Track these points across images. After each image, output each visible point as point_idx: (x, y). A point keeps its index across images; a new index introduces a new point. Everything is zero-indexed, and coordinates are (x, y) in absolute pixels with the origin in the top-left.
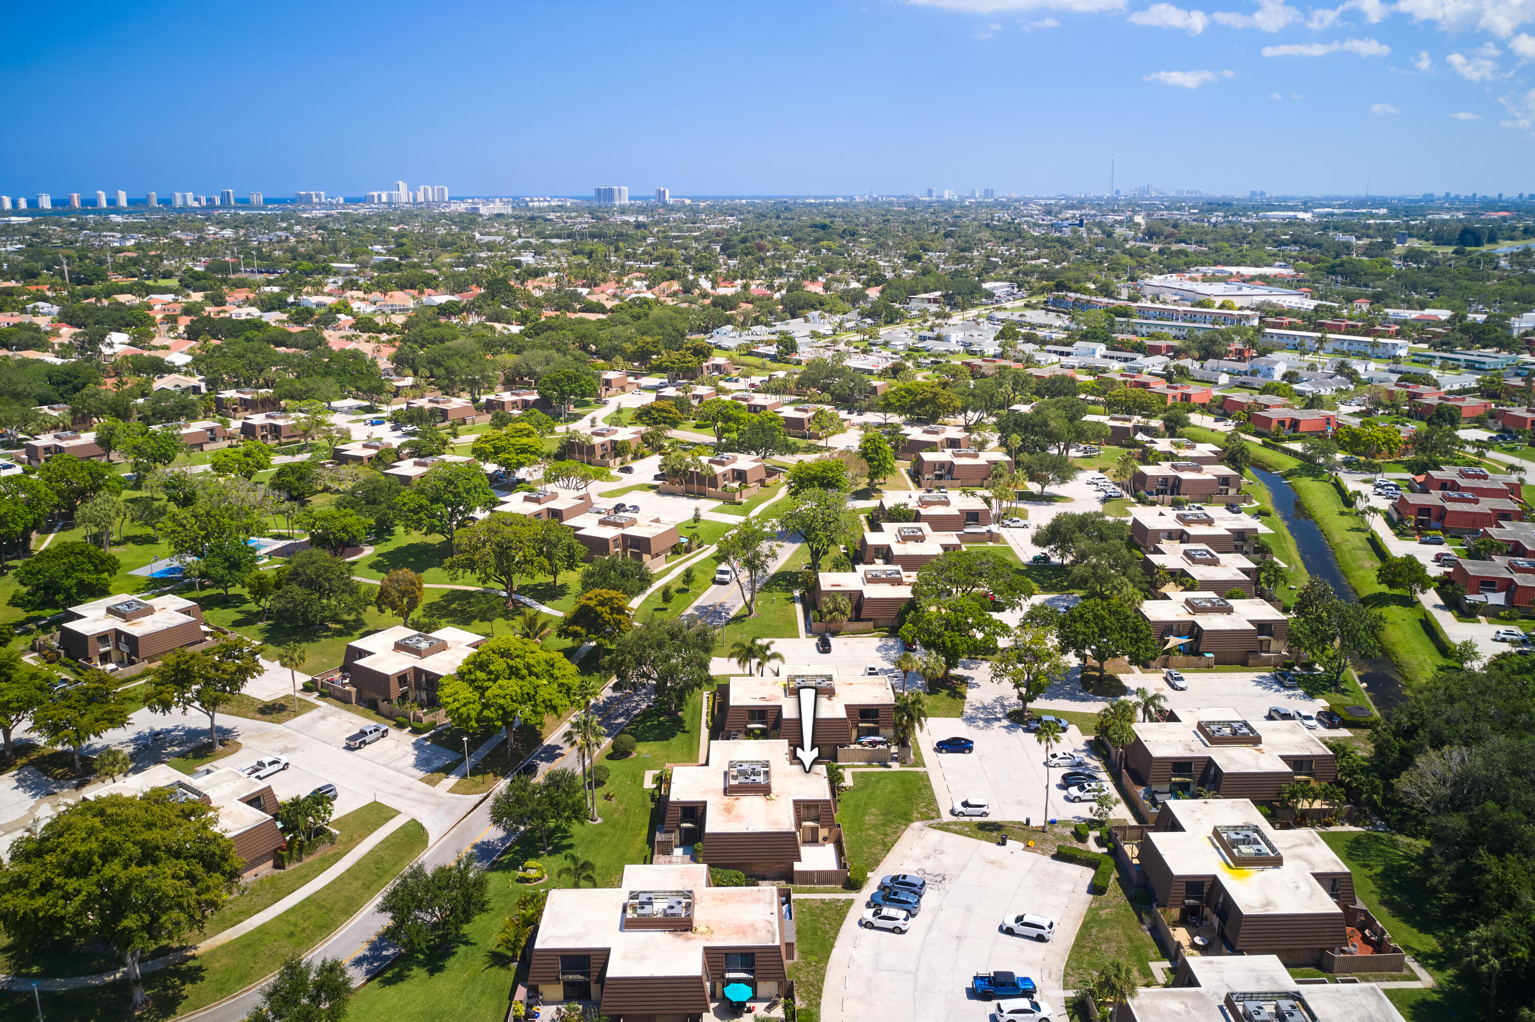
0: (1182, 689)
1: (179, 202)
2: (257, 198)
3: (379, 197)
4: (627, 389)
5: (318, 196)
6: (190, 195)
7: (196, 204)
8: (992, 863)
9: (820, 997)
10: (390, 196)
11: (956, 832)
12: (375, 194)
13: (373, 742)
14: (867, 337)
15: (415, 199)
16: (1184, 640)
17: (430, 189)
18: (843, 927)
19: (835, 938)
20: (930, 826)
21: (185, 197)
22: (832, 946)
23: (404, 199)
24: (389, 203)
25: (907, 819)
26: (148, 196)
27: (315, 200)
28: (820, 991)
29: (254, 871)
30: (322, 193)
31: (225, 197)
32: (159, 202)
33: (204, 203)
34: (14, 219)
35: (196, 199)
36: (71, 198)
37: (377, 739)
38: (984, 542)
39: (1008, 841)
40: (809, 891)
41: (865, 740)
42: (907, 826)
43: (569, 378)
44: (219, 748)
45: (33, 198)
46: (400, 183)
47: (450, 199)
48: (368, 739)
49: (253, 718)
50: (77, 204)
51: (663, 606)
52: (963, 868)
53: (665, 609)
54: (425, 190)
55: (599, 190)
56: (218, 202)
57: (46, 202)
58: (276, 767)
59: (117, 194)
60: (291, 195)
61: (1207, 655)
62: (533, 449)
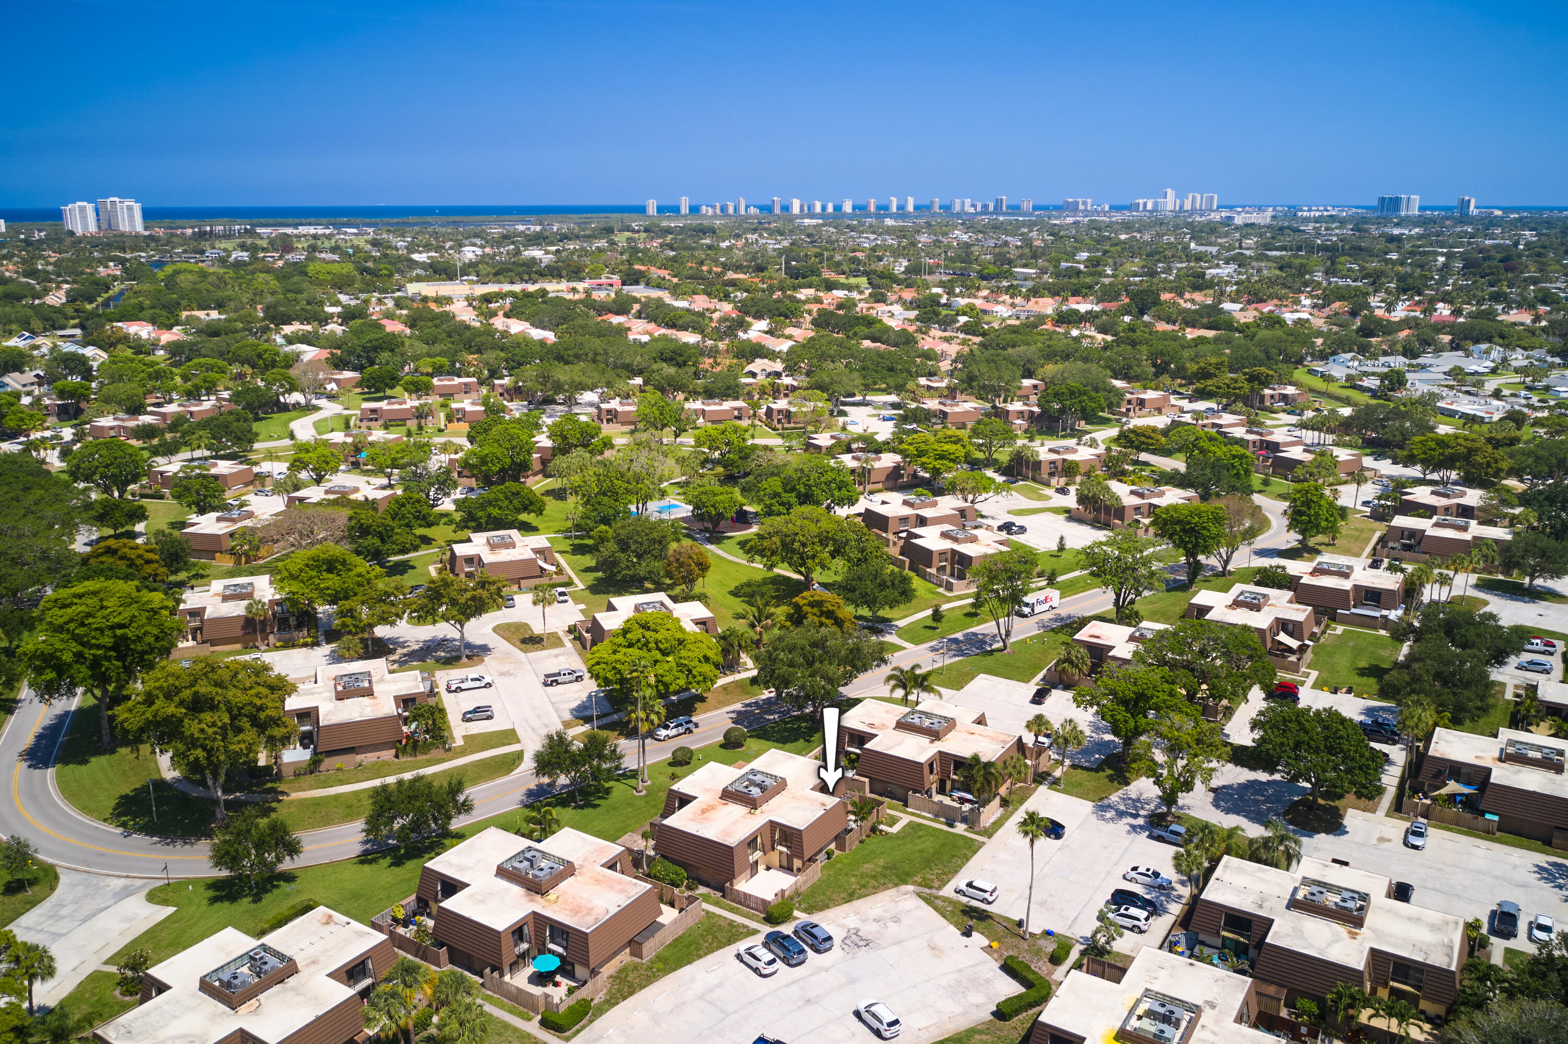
0: (1416, 847)
1: (957, 208)
2: (1028, 205)
3: (1145, 204)
4: (1164, 411)
5: (1085, 203)
6: (968, 202)
7: (972, 210)
8: (933, 949)
9: (624, 998)
10: (1156, 204)
11: (936, 908)
12: (1141, 201)
13: (565, 683)
14: (1528, 380)
15: (1181, 207)
16: (1466, 790)
17: (1199, 197)
18: (721, 951)
19: (700, 957)
20: (919, 895)
21: (963, 203)
22: (690, 963)
23: (1170, 207)
24: (1155, 210)
25: (903, 879)
26: (932, 202)
27: (1081, 207)
28: (631, 993)
29: (378, 754)
30: (1089, 201)
31: (999, 203)
32: (940, 208)
33: (979, 209)
34: (807, 221)
35: (974, 206)
36: (869, 203)
37: (571, 682)
38: (1376, 628)
39: (974, 933)
40: (732, 910)
41: (956, 794)
42: (896, 885)
43: (1072, 393)
44: (465, 660)
45: (838, 203)
46: (1169, 191)
47: (1218, 207)
48: (560, 679)
49: (514, 645)
50: (872, 209)
51: (934, 625)
52: (899, 942)
53: (935, 628)
54: (1194, 198)
55: (1383, 199)
56: (991, 209)
57: (848, 208)
58: (477, 684)
59: (906, 201)
60: (1059, 202)
61: (1488, 816)
62: (952, 457)
